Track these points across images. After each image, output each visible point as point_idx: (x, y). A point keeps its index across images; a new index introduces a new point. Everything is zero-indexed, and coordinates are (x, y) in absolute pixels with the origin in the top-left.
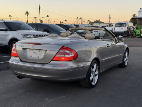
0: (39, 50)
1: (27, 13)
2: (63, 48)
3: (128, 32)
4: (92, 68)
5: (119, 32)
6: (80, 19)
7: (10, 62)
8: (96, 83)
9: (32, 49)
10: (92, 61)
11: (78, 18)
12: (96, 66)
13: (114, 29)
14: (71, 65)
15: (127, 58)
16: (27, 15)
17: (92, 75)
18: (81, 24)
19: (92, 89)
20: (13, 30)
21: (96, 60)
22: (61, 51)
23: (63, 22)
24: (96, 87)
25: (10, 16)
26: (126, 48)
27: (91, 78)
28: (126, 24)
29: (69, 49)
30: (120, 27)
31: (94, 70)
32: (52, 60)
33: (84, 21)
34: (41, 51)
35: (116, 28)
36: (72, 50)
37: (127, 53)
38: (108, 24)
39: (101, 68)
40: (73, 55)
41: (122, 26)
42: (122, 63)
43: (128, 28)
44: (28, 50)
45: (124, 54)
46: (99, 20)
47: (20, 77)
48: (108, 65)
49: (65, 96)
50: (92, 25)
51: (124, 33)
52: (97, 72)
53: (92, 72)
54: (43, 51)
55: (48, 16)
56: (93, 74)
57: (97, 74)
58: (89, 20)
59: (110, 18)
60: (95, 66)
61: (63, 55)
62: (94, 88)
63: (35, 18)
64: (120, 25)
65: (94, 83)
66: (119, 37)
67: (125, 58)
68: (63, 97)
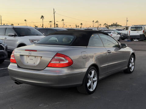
0: (35, 56)
1: (42, 17)
2: (58, 54)
3: (145, 36)
4: (89, 74)
5: (135, 36)
6: (96, 22)
7: (9, 68)
8: (94, 89)
9: (29, 56)
10: (90, 67)
11: (93, 21)
12: (95, 72)
13: (130, 32)
14: (65, 71)
15: (133, 64)
16: (42, 19)
17: (90, 82)
18: (97, 27)
19: (90, 96)
20: (21, 35)
21: (94, 67)
22: (56, 58)
23: (78, 26)
24: (94, 93)
25: (25, 20)
26: (131, 54)
27: (88, 85)
28: (142, 27)
29: (64, 56)
30: (135, 30)
31: (92, 76)
32: (47, 67)
33: (100, 25)
34: (37, 57)
35: (131, 31)
36: (67, 56)
37: (133, 59)
38: (125, 28)
39: (100, 74)
40: (67, 62)
41: (138, 30)
42: (127, 69)
43: (144, 31)
44: (25, 57)
45: (129, 60)
46: (117, 23)
47: (18, 82)
48: (108, 71)
49: (60, 102)
50: (108, 28)
51: (140, 36)
52: (96, 79)
53: (89, 79)
54: (38, 57)
55: (63, 20)
56: (90, 80)
57: (95, 81)
58: (105, 24)
59: (127, 21)
60: (93, 72)
61: (58, 62)
62: (92, 95)
63: (51, 22)
64: (136, 28)
65: (93, 89)
66: (135, 40)
67: (130, 64)
68: (58, 103)
